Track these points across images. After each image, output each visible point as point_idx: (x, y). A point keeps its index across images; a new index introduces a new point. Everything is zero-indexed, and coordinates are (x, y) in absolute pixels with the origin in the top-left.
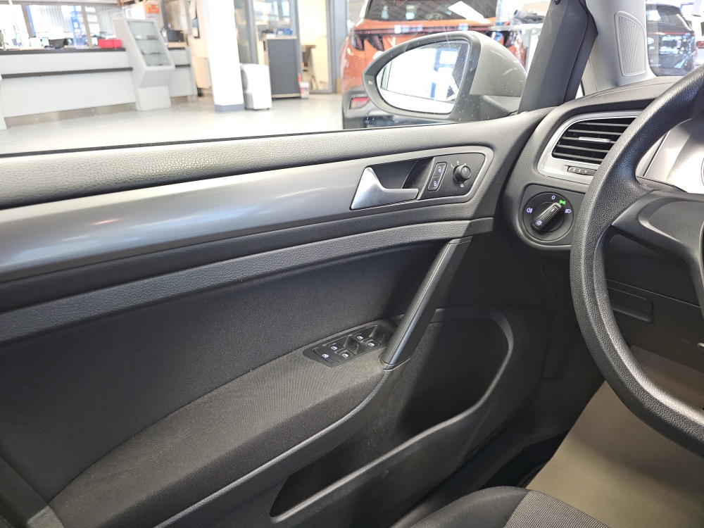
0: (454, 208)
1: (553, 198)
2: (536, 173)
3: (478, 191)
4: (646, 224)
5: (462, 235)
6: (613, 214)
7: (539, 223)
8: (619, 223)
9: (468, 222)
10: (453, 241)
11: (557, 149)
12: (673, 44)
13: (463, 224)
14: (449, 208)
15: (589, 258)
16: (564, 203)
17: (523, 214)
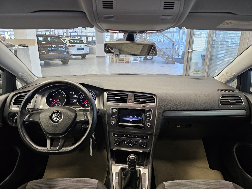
1: (16, 114)
2: (10, 110)
4: (30, 119)
6: (24, 119)
7: (14, 121)
8: (25, 120)
11: (14, 103)
12: (62, 47)
15: (21, 128)
17: (10, 120)
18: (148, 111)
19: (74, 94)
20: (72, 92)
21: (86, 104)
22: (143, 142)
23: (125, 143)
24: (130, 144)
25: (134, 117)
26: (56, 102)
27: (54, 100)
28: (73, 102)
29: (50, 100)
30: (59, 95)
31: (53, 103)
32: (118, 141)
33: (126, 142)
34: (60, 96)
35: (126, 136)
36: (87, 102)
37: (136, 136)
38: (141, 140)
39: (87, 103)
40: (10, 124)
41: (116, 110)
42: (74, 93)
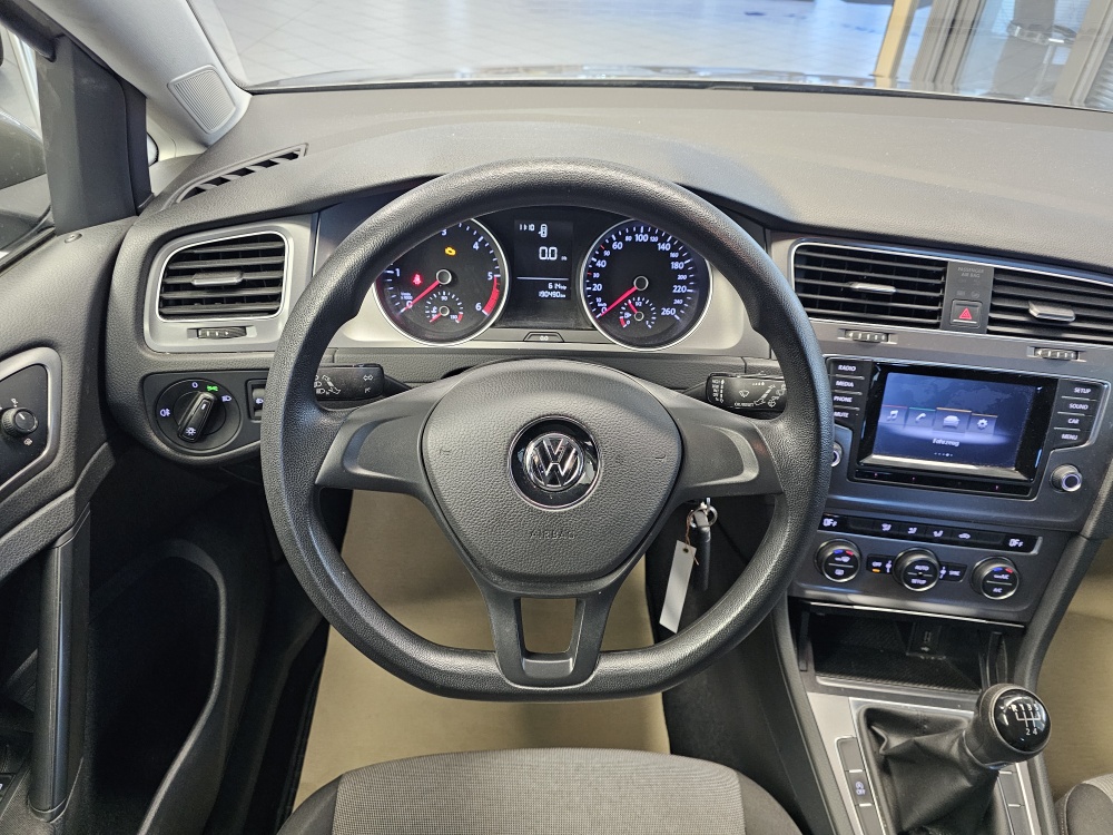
0: (33, 487)
1: (195, 386)
2: (149, 356)
3: (63, 433)
5: (72, 521)
6: (311, 470)
7: (191, 431)
8: (327, 475)
9: (71, 492)
10: (59, 542)
11: (164, 303)
13: (64, 502)
14: (23, 494)
16: (215, 388)
17: (158, 421)
18: (1077, 390)
19: (547, 242)
20: (532, 227)
21: (628, 315)
22: (1003, 571)
23: (883, 569)
24: (920, 577)
25: (969, 419)
26: (430, 294)
27: (417, 280)
28: (543, 294)
29: (389, 276)
30: (448, 241)
31: (407, 296)
32: (846, 559)
33: (889, 566)
34: (450, 251)
35: (899, 531)
36: (630, 297)
37: (966, 536)
38: (996, 559)
39: (633, 303)
40: (164, 447)
41: (855, 373)
42: (543, 232)
